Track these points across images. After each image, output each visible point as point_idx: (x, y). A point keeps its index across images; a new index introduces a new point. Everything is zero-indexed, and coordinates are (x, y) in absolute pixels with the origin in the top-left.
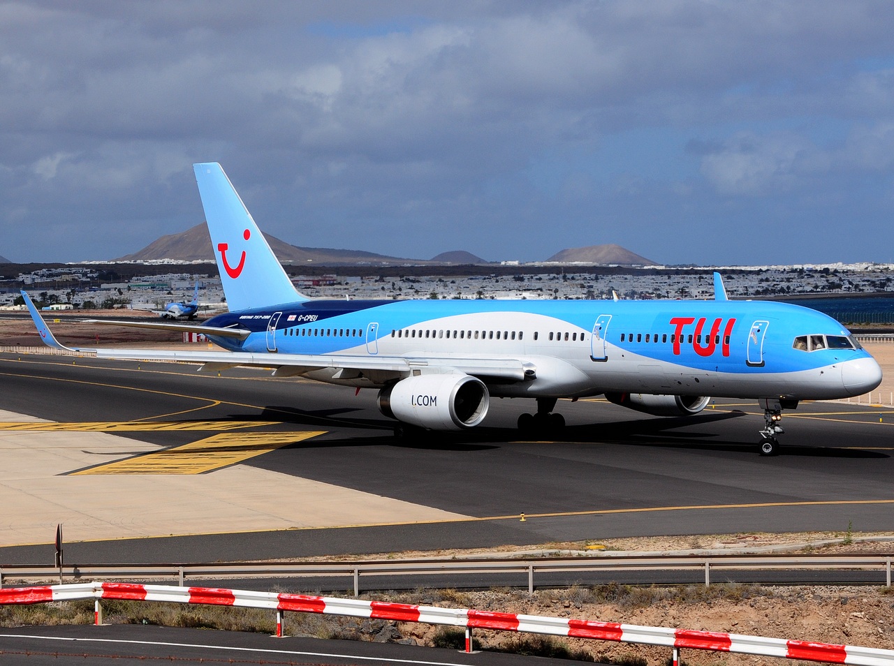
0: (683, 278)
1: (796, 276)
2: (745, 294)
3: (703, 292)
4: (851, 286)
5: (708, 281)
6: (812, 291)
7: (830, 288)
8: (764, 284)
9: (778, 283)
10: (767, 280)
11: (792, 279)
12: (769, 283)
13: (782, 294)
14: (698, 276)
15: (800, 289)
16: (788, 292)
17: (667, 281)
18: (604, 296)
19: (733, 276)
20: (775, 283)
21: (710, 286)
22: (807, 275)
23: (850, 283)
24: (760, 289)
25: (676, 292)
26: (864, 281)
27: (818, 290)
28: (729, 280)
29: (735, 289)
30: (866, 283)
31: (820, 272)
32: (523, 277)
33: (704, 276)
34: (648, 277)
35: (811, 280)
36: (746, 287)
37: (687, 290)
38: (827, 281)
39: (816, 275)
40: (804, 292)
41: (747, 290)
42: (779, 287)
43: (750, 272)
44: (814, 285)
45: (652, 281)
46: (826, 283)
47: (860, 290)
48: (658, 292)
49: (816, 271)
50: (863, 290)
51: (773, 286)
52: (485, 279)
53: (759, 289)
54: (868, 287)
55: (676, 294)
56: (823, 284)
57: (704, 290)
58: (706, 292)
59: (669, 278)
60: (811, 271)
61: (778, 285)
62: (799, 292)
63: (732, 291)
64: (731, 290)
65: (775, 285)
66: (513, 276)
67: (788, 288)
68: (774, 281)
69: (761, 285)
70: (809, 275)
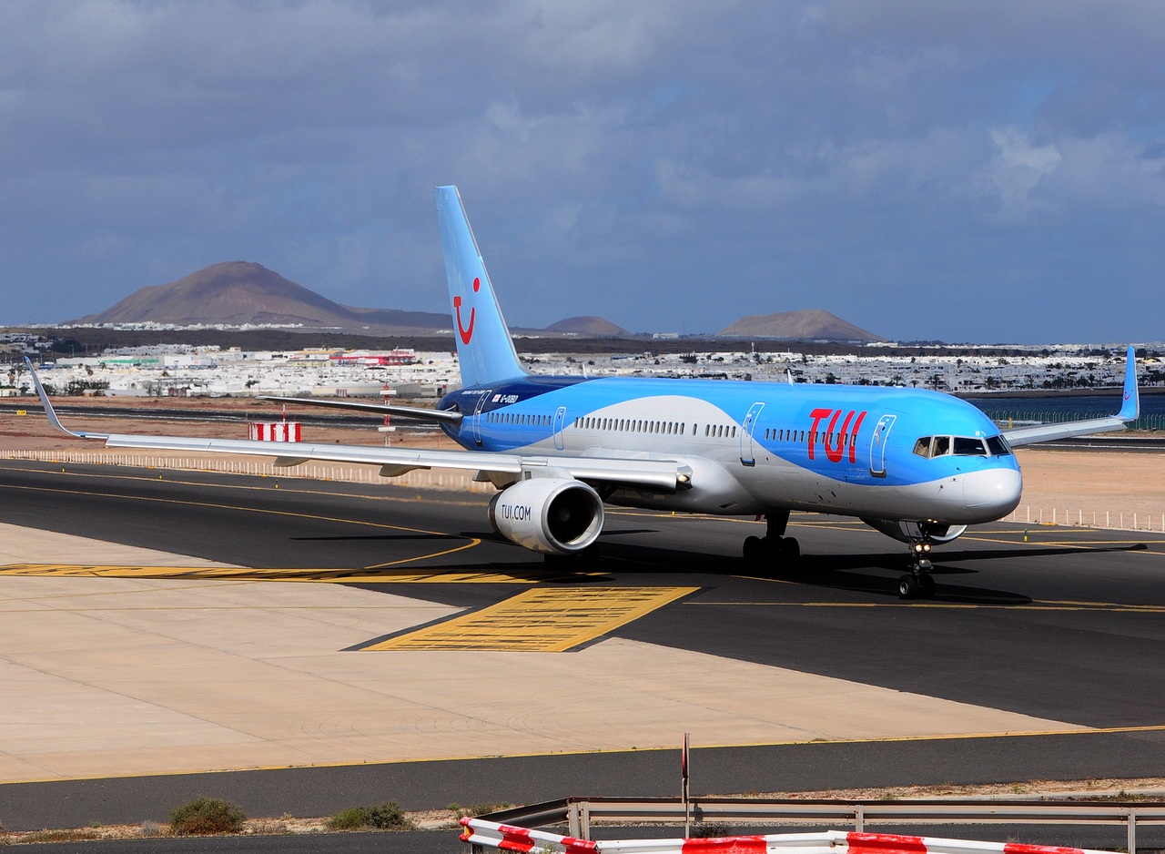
2: (1029, 386)
3: (966, 382)
5: (972, 366)
7: (1152, 379)
8: (1055, 372)
9: (1075, 371)
10: (1059, 366)
11: (1096, 364)
12: (1062, 370)
13: (1083, 387)
15: (1109, 380)
16: (1092, 385)
19: (1008, 359)
20: (1071, 370)
21: (975, 374)
22: (1116, 359)
24: (1052, 380)
25: (927, 382)
28: (1003, 366)
29: (1013, 378)
32: (695, 357)
33: (964, 359)
34: (880, 358)
36: (1029, 376)
37: (943, 380)
38: (1148, 368)
40: (1114, 384)
41: (1031, 381)
42: (1078, 377)
45: (889, 365)
51: (1068, 375)
52: (637, 358)
53: (1049, 379)
55: (928, 385)
57: (968, 379)
58: (971, 383)
59: (913, 360)
60: (1120, 352)
61: (1075, 373)
62: (1108, 384)
63: (1010, 382)
64: (1007, 379)
66: (679, 355)
67: (1092, 378)
68: (1068, 367)
69: (1050, 373)
70: (1119, 359)
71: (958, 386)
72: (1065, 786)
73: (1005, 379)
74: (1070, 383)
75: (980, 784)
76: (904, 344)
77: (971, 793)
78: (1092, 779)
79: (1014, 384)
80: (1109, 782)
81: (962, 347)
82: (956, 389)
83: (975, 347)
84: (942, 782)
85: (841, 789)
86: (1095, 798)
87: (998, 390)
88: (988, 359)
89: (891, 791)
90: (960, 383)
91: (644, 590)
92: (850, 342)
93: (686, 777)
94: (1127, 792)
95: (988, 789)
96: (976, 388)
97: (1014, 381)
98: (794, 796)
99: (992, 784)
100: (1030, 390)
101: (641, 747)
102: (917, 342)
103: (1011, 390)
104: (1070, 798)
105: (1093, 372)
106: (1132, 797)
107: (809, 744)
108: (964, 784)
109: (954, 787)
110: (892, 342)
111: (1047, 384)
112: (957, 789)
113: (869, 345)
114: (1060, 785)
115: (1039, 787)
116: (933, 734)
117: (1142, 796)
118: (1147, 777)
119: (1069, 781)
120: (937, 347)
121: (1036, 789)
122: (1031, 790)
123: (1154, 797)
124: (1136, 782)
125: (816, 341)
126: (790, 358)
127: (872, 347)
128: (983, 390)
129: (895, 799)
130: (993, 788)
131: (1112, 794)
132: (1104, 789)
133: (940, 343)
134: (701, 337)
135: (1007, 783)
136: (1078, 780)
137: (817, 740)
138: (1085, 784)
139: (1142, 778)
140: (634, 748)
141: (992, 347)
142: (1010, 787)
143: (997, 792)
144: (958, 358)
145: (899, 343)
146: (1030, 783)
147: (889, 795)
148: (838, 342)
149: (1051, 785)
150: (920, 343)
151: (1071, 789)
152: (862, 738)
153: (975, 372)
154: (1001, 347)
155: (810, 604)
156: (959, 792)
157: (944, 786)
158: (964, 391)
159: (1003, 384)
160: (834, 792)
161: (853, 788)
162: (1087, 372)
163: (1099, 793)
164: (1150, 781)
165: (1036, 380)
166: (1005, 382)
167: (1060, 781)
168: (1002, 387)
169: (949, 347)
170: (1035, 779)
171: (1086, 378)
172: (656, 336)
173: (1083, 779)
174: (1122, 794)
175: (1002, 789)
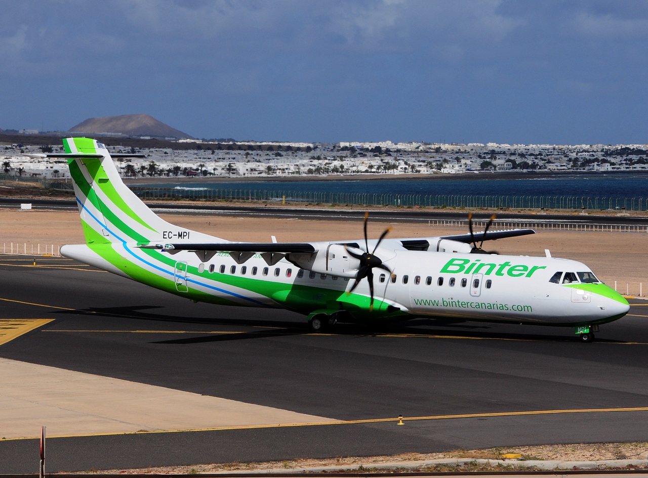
0: (227, 153)
1: (348, 155)
2: (298, 172)
3: (252, 170)
4: (407, 167)
5: (256, 158)
6: (367, 171)
7: (385, 168)
8: (316, 162)
9: (330, 162)
10: (319, 158)
11: (345, 157)
12: (320, 161)
13: (336, 174)
14: (243, 152)
15: (354, 169)
16: (342, 172)
17: (211, 156)
18: (145, 172)
19: (282, 153)
20: (327, 161)
21: (258, 164)
22: (360, 154)
23: (406, 163)
24: (313, 168)
25: (223, 169)
26: (419, 161)
27: (373, 170)
28: (279, 157)
29: (286, 167)
30: (421, 163)
31: (372, 150)
32: (51, 148)
33: (250, 152)
34: (189, 151)
35: (365, 160)
36: (297, 165)
37: (235, 167)
38: (382, 160)
39: (368, 154)
40: (358, 172)
41: (299, 169)
42: (332, 166)
43: (299, 149)
44: (368, 165)
45: (195, 156)
46: (380, 163)
47: (417, 171)
48: (204, 169)
49: (367, 150)
50: (419, 171)
51: (326, 165)
52: (7, 148)
53: (311, 167)
54: (425, 169)
55: (223, 171)
56: (377, 164)
58: (255, 170)
59: (213, 153)
60: (362, 149)
61: (330, 164)
62: (354, 172)
63: (283, 170)
64: (282, 167)
65: (326, 164)
66: (39, 147)
67: (342, 167)
68: (326, 158)
69: (312, 163)
70: (362, 154)
71: (246, 172)
72: (321, 463)
73: (279, 167)
74: (327, 171)
75: (260, 462)
76: (206, 141)
77: (253, 468)
78: (340, 457)
79: (286, 171)
80: (352, 459)
81: (249, 144)
82: (244, 174)
83: (258, 144)
84: (232, 461)
85: (159, 467)
86: (342, 471)
87: (274, 175)
88: (268, 152)
89: (195, 467)
90: (247, 170)
91: (12, 321)
92: (167, 139)
93: (43, 459)
94: (365, 466)
95: (265, 465)
96: (259, 173)
97: (287, 169)
98: (123, 472)
99: (268, 461)
100: (297, 175)
101: (9, 437)
102: (216, 140)
103: (284, 175)
104: (324, 471)
105: (344, 163)
106: (368, 470)
107: (135, 434)
108: (248, 462)
109: (241, 464)
110: (198, 139)
111: (310, 171)
112: (243, 466)
113: (181, 141)
114: (317, 462)
115: (302, 464)
116: (226, 426)
117: (375, 469)
118: (378, 456)
119: (323, 459)
120: (231, 143)
121: (300, 465)
122: (296, 466)
123: (384, 470)
124: (371, 459)
125: (142, 138)
126: (122, 150)
127: (183, 143)
128: (264, 175)
129: (198, 473)
130: (269, 465)
131: (354, 468)
132: (349, 464)
133: (233, 140)
134: (55, 133)
135: (280, 461)
136: (330, 458)
137: (141, 431)
138: (335, 461)
139: (375, 456)
140: (4, 438)
141: (271, 144)
142: (281, 464)
143: (271, 468)
144: (246, 152)
145: (203, 140)
146: (296, 461)
147: (193, 470)
148: (157, 138)
149: (310, 462)
150: (218, 140)
151: (325, 465)
152: (175, 429)
153: (257, 162)
154: (278, 144)
155: (137, 331)
156: (244, 468)
157: (234, 464)
158: (250, 175)
159: (278, 171)
160: (153, 469)
161: (167, 466)
162: (339, 162)
163: (344, 467)
164: (381, 458)
165: (302, 168)
166: (280, 169)
167: (317, 459)
168: (278, 173)
169: (239, 143)
170: (300, 458)
171: (338, 167)
172: (21, 132)
173: (333, 458)
174: (361, 468)
175: (276, 465)
